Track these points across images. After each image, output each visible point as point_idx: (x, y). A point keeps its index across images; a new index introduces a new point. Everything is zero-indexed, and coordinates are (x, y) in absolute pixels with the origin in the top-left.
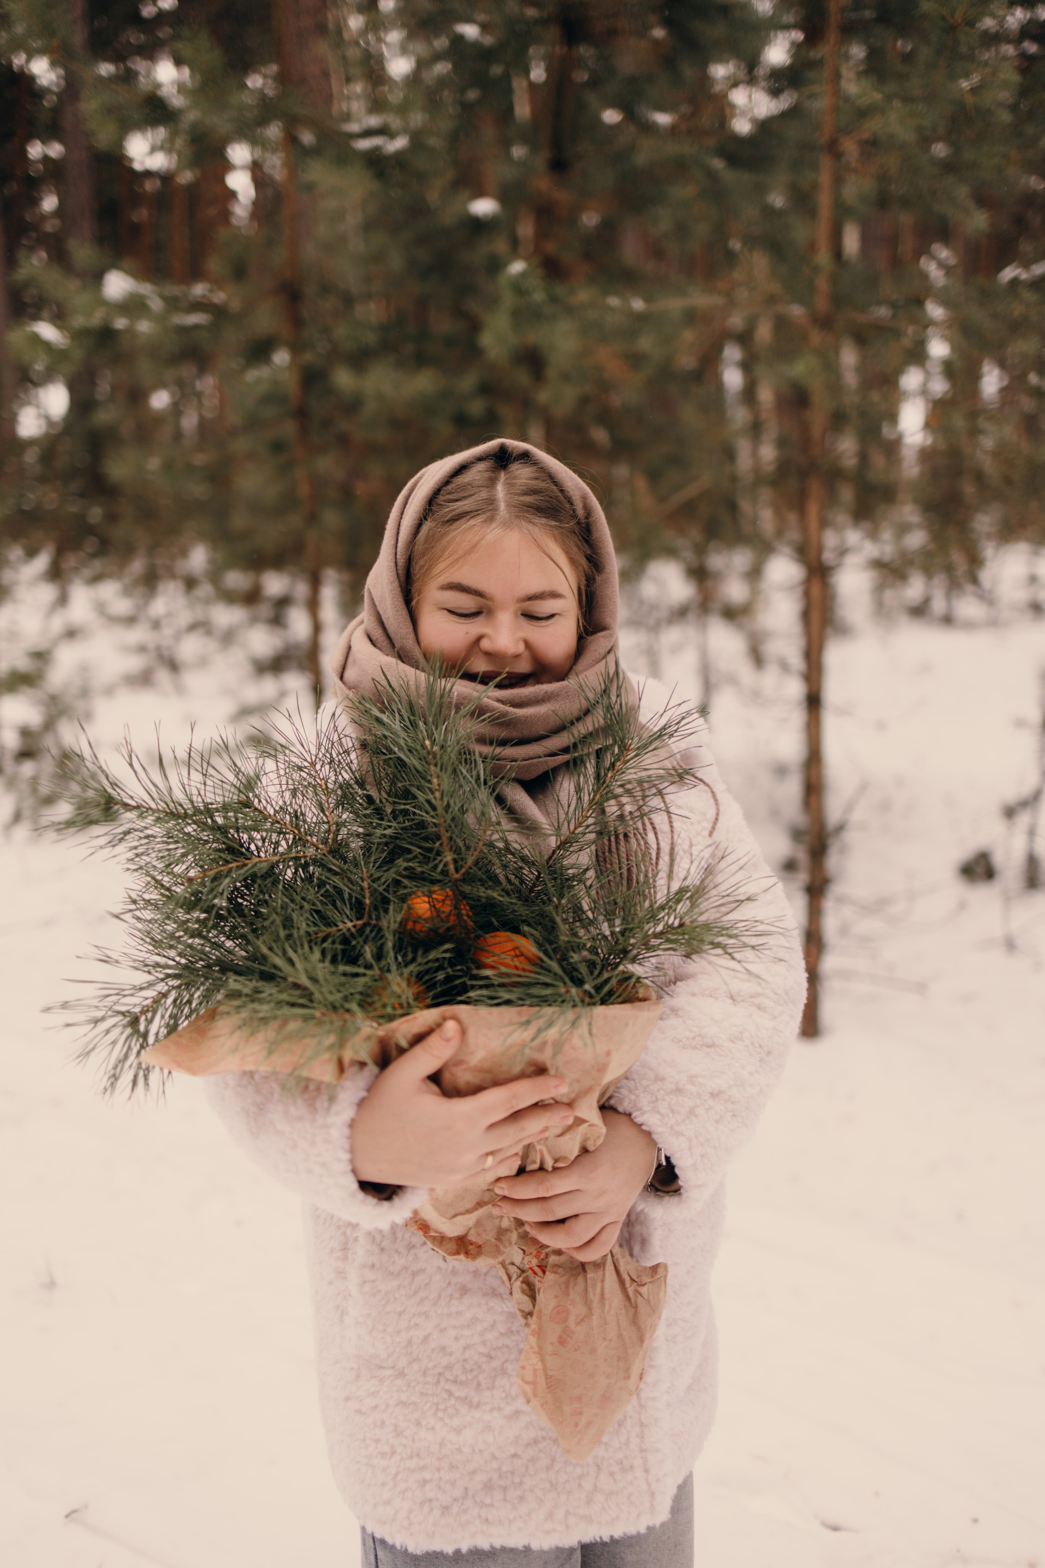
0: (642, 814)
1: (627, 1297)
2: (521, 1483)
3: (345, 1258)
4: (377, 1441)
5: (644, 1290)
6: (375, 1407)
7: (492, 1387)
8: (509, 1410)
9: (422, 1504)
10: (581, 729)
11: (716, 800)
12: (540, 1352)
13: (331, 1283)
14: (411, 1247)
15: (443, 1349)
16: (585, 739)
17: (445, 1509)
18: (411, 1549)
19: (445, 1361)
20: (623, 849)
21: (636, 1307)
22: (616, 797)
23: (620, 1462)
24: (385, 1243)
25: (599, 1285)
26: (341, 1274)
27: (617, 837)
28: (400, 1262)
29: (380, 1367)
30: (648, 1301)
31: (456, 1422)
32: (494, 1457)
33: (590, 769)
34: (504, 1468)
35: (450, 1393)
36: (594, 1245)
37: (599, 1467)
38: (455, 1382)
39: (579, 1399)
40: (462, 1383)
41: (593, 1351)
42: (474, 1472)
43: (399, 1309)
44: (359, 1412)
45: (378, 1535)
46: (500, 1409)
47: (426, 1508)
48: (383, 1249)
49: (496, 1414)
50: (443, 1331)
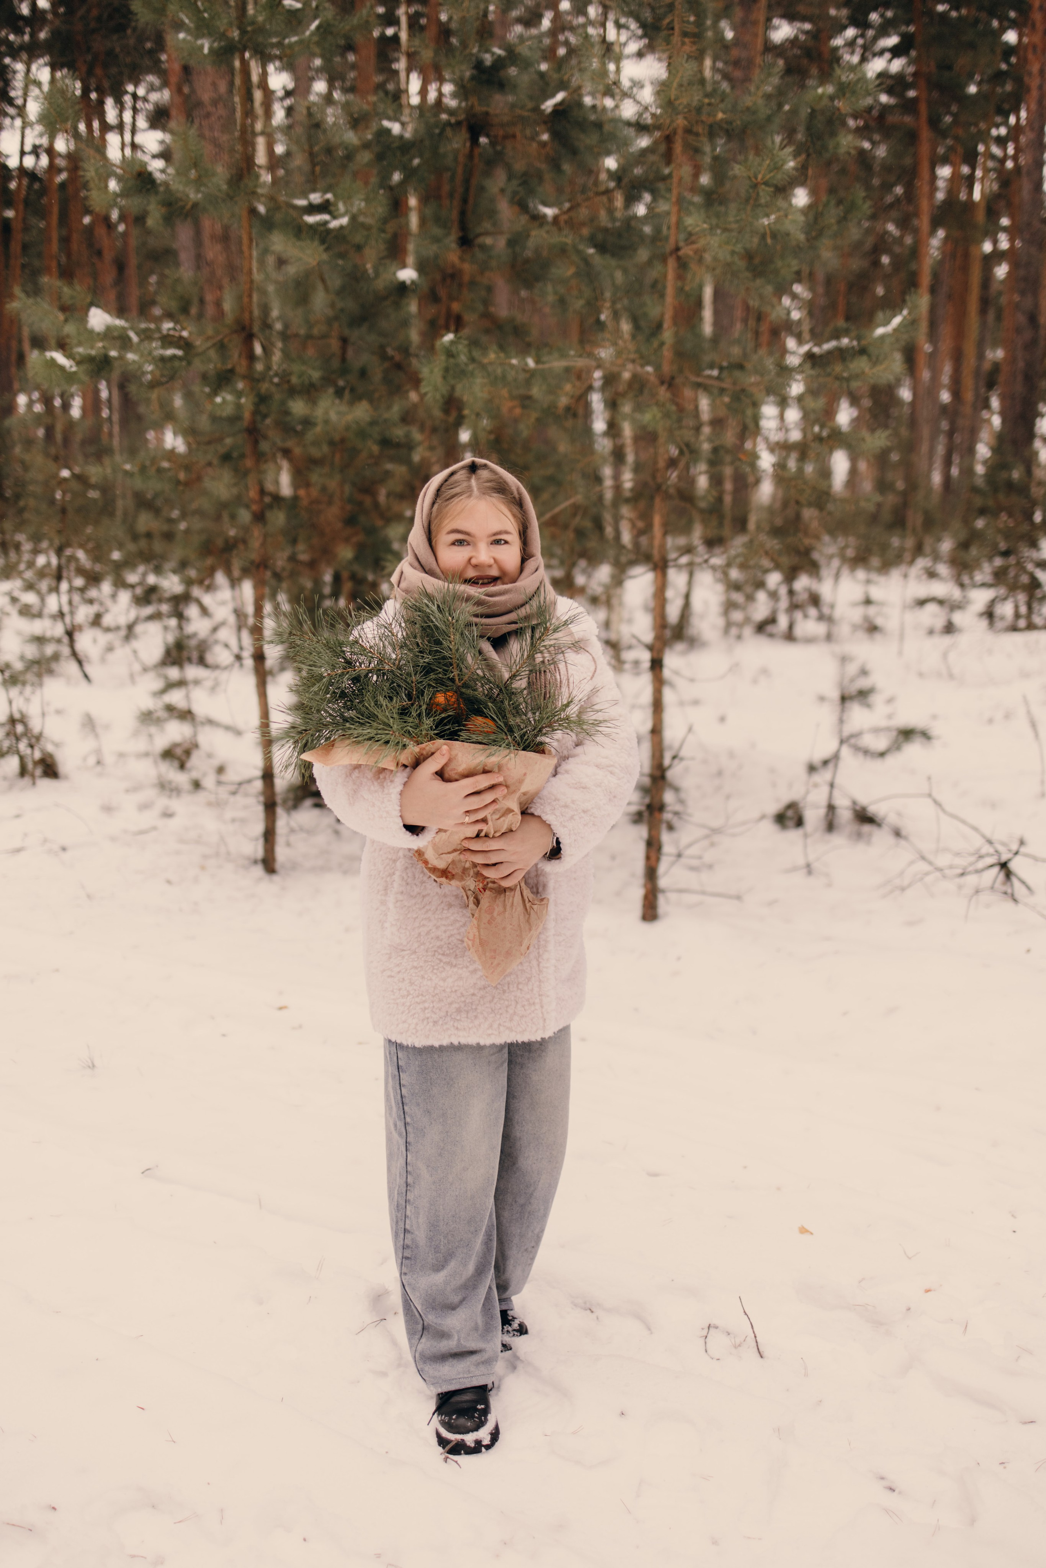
0: (554, 663)
1: (526, 909)
2: (476, 1009)
3: (386, 894)
4: (400, 990)
5: (535, 907)
6: (399, 972)
7: (463, 956)
8: (471, 968)
9: (423, 1020)
10: (523, 612)
11: (595, 662)
12: (478, 928)
13: (377, 909)
14: (423, 882)
15: (438, 938)
16: (527, 618)
17: (435, 1023)
18: (417, 1045)
19: (438, 943)
20: (543, 678)
21: (529, 915)
22: (541, 652)
23: (528, 1000)
24: (409, 880)
25: (511, 899)
26: (383, 903)
27: (540, 673)
28: (417, 890)
29: (403, 950)
30: (536, 913)
31: (444, 975)
32: (462, 995)
33: (528, 635)
34: (467, 1001)
35: (441, 961)
36: (510, 878)
37: (517, 1003)
38: (443, 954)
39: (495, 951)
40: (447, 955)
41: (504, 928)
42: (451, 1004)
43: (415, 916)
44: (391, 976)
45: (398, 1041)
46: (467, 967)
47: (425, 1022)
48: (408, 884)
49: (465, 969)
50: (438, 928)
